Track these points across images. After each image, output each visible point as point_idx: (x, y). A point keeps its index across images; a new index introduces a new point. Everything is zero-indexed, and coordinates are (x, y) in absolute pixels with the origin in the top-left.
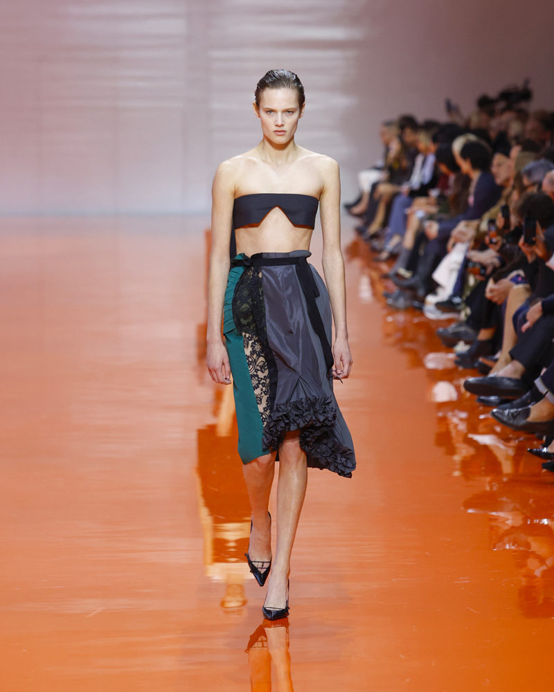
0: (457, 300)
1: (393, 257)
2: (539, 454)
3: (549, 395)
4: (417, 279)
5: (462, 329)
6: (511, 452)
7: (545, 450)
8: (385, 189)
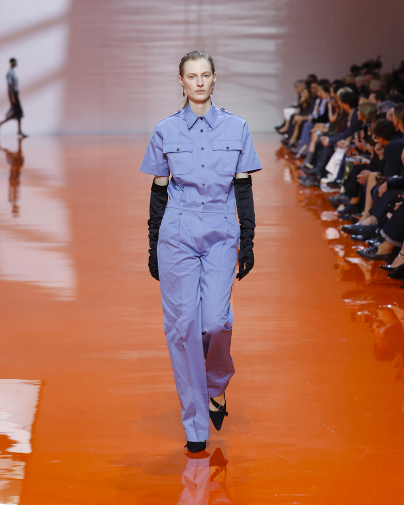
0: (339, 181)
1: (303, 157)
2: (386, 269)
3: (388, 239)
4: (317, 169)
5: (343, 197)
6: (370, 267)
7: (389, 266)
8: (299, 118)
